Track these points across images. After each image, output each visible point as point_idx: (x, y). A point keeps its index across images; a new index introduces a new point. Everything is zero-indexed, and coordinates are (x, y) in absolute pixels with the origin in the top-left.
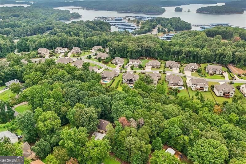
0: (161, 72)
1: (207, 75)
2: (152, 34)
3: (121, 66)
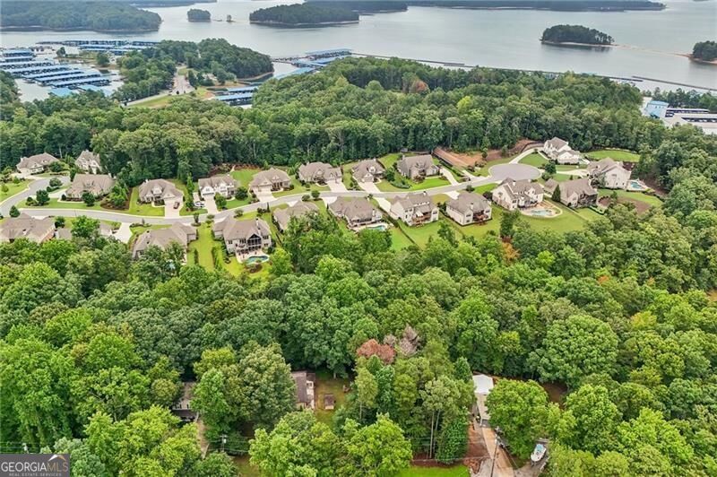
0: (308, 197)
1: (409, 182)
2: (178, 93)
3: (179, 204)
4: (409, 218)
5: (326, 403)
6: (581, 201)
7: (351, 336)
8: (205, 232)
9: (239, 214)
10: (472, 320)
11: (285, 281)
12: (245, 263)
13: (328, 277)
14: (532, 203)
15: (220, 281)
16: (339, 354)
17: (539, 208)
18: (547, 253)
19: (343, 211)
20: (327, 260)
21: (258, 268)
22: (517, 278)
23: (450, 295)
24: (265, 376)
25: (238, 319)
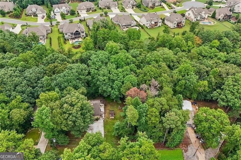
0: (103, 14)
1: (148, 9)
3: (44, 16)
4: (148, 25)
5: (110, 115)
6: (225, 18)
7: (123, 84)
8: (55, 29)
9: (71, 22)
10: (185, 75)
11: (88, 54)
12: (73, 44)
13: (111, 52)
14: (203, 18)
15: (54, 53)
16: (117, 93)
17: (206, 21)
18: (216, 41)
19: (118, 21)
20: (111, 44)
21: (79, 47)
22: (204, 53)
23: (173, 62)
24: (75, 108)
25: (62, 74)
